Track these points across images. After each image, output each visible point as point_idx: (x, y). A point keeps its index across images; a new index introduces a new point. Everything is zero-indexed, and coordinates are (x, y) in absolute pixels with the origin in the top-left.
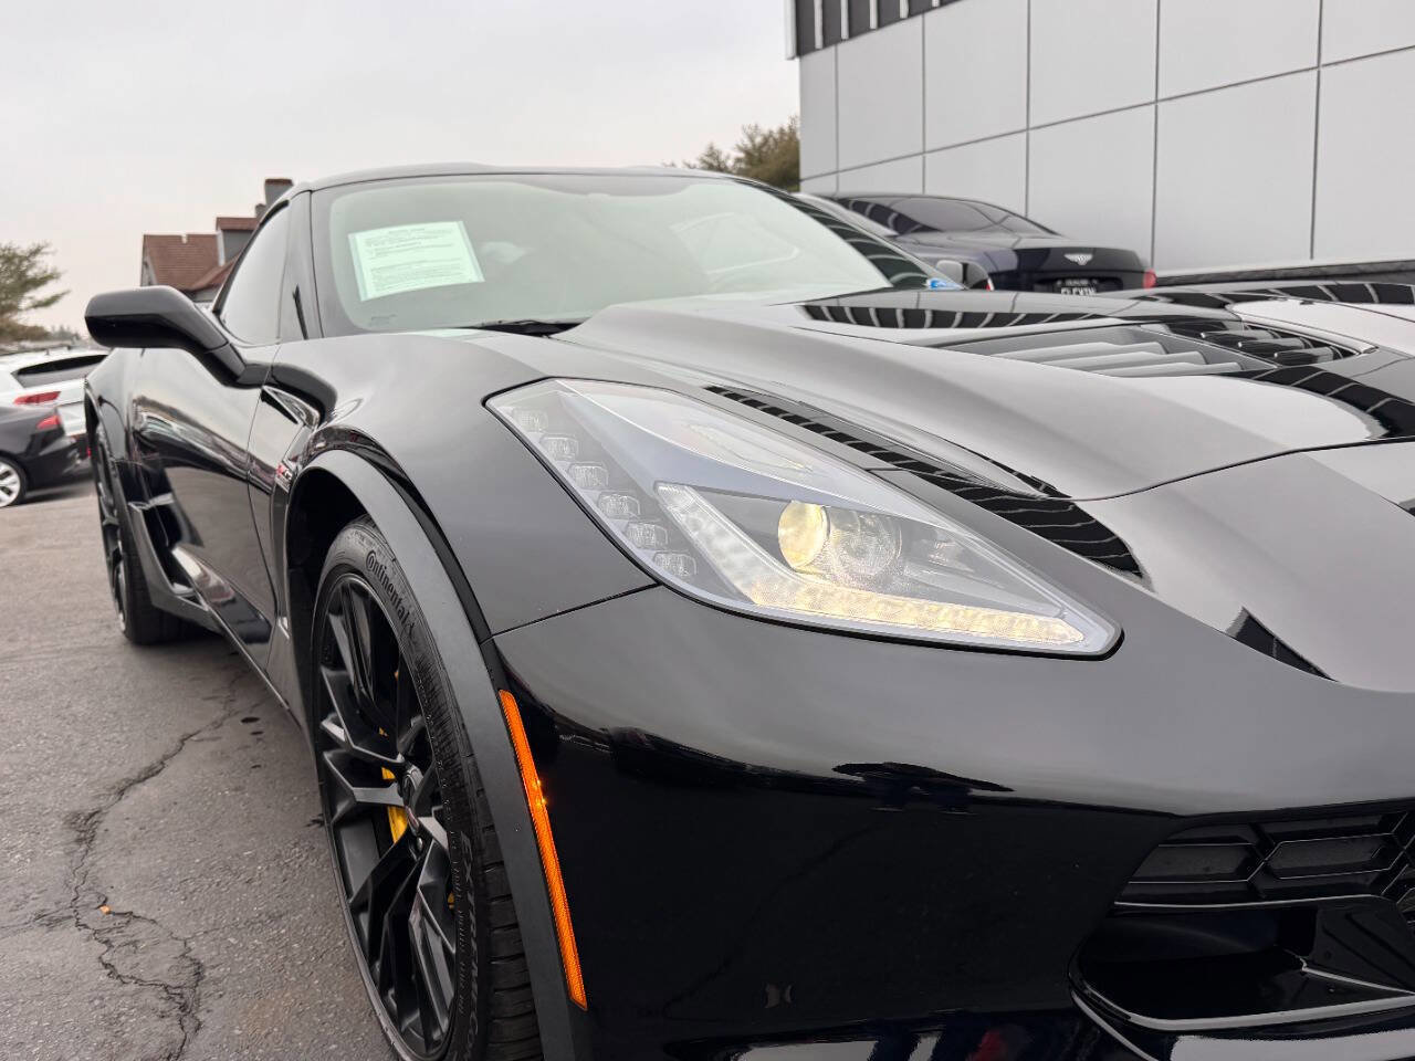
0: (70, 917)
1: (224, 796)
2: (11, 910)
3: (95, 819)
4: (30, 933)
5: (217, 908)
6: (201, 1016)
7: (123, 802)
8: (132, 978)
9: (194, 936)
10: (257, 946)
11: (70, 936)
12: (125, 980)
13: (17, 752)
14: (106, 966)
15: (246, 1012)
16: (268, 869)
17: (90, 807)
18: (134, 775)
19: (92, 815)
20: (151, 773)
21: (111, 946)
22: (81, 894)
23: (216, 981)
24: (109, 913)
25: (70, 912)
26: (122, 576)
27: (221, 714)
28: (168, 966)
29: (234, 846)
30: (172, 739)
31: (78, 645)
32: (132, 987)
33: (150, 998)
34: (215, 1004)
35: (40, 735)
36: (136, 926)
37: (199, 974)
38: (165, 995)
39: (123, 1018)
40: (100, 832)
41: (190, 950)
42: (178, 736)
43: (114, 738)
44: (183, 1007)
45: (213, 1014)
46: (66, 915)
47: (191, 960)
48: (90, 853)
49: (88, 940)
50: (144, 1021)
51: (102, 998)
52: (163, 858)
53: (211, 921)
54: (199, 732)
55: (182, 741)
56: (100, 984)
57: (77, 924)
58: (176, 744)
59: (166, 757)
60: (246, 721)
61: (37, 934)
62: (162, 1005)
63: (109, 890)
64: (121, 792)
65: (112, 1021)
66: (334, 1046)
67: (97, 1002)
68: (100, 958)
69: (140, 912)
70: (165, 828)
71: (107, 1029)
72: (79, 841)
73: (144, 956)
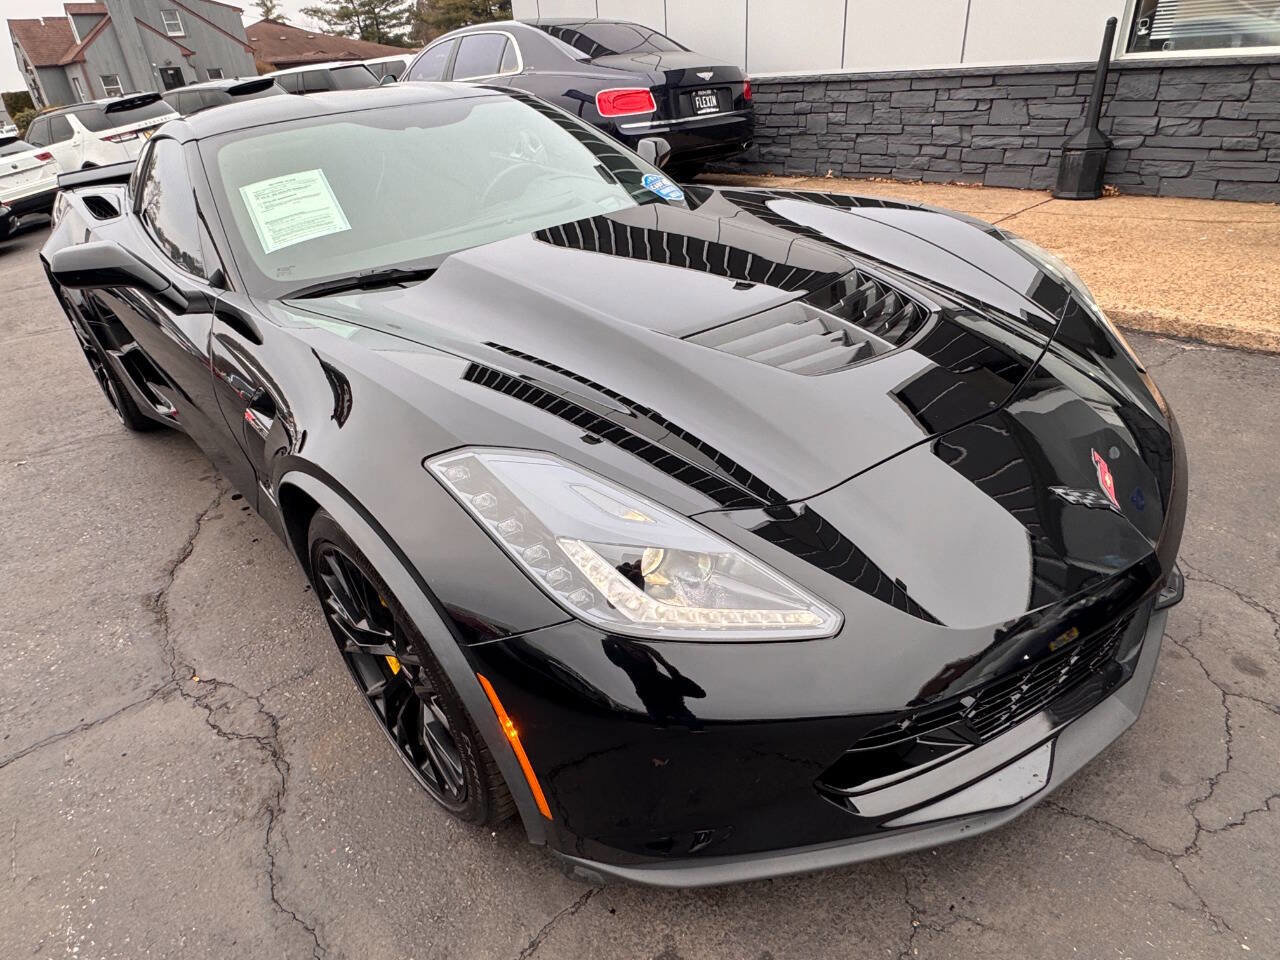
0: (175, 690)
1: (242, 570)
2: (135, 689)
3: (162, 599)
4: (153, 706)
5: (269, 668)
6: (287, 759)
7: (177, 582)
8: (234, 734)
9: (262, 694)
10: (305, 697)
11: (181, 706)
12: (230, 736)
13: (84, 544)
14: (214, 727)
15: (315, 752)
16: (291, 632)
17: (155, 589)
18: (175, 557)
19: (159, 596)
20: (186, 554)
21: (211, 710)
22: (176, 668)
23: (288, 729)
24: (199, 681)
25: (173, 685)
26: (111, 388)
27: (216, 493)
28: (253, 721)
29: (263, 613)
30: (190, 520)
31: (92, 434)
32: (236, 742)
33: (251, 748)
34: (293, 747)
35: (96, 527)
36: (223, 690)
37: (275, 725)
38: (259, 745)
39: (239, 769)
40: (169, 610)
41: (263, 706)
42: (193, 517)
43: (150, 524)
44: (274, 754)
45: (295, 755)
46: (172, 687)
47: (267, 714)
48: (169, 631)
49: (194, 707)
50: (253, 768)
51: (220, 755)
52: (220, 630)
53: (269, 680)
54: (206, 511)
55: (198, 521)
56: (214, 742)
57: (183, 695)
58: (194, 525)
59: (192, 538)
60: (235, 498)
61: (157, 705)
62: (260, 754)
63: (193, 662)
64: (172, 573)
65: (233, 772)
66: (376, 772)
67: (218, 758)
68: (207, 721)
69: (220, 679)
70: (213, 603)
71: (232, 779)
72: (158, 621)
73: (234, 715)
